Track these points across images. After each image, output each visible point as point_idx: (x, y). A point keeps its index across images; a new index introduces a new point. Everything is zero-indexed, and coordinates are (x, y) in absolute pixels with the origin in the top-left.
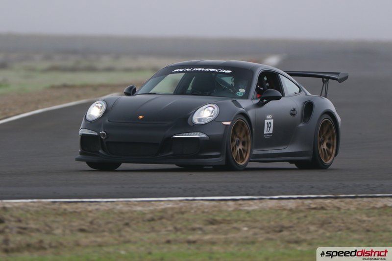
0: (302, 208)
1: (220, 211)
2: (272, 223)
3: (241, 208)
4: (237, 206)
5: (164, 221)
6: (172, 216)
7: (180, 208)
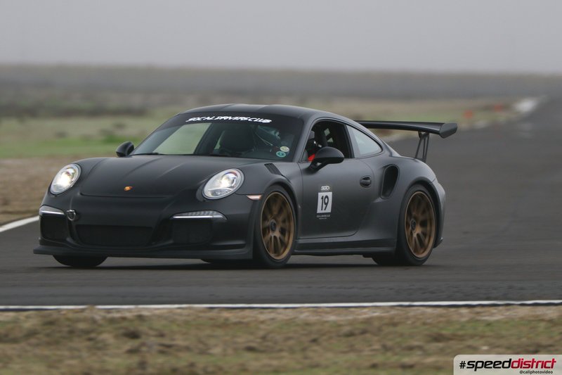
1: (449, 322)
2: (524, 340)
3: (479, 318)
4: (472, 316)
5: (368, 335)
6: (380, 329)
7: (392, 318)
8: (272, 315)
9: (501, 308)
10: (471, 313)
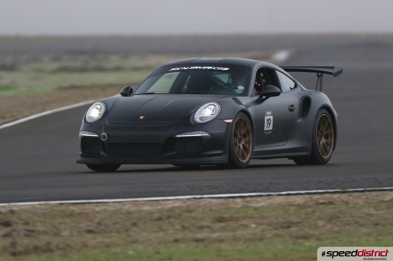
0: (310, 203)
1: (228, 209)
2: (280, 219)
3: (249, 205)
4: (245, 203)
5: (172, 220)
6: (180, 215)
7: (188, 207)
8: (105, 207)
9: (264, 198)
10: (243, 201)
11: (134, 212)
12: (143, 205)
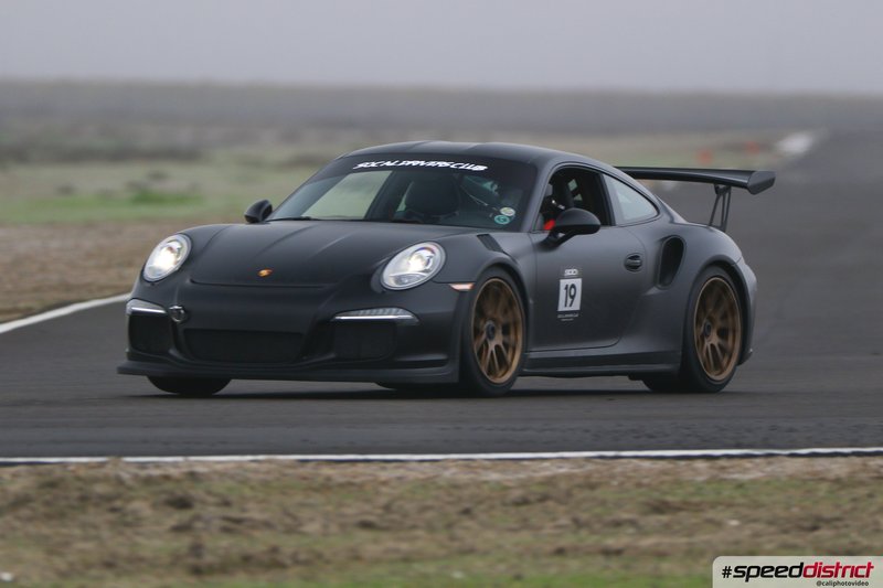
0: (863, 476)
1: (678, 483)
2: (795, 510)
3: (726, 476)
4: (715, 472)
5: (550, 504)
6: (569, 494)
7: (588, 476)
8: (400, 472)
9: (757, 460)
10: (711, 468)
11: (466, 486)
12: (485, 468)
